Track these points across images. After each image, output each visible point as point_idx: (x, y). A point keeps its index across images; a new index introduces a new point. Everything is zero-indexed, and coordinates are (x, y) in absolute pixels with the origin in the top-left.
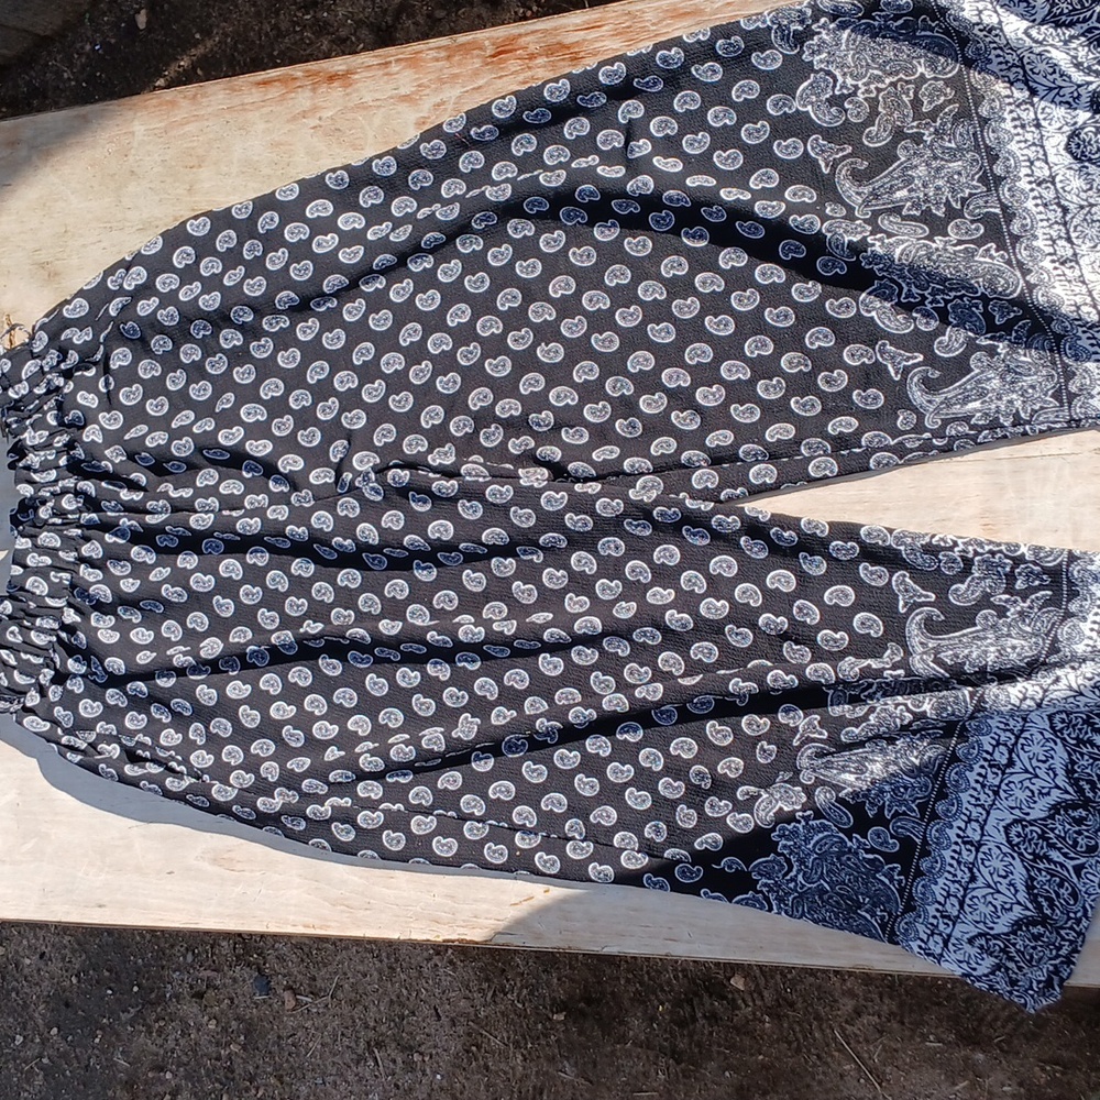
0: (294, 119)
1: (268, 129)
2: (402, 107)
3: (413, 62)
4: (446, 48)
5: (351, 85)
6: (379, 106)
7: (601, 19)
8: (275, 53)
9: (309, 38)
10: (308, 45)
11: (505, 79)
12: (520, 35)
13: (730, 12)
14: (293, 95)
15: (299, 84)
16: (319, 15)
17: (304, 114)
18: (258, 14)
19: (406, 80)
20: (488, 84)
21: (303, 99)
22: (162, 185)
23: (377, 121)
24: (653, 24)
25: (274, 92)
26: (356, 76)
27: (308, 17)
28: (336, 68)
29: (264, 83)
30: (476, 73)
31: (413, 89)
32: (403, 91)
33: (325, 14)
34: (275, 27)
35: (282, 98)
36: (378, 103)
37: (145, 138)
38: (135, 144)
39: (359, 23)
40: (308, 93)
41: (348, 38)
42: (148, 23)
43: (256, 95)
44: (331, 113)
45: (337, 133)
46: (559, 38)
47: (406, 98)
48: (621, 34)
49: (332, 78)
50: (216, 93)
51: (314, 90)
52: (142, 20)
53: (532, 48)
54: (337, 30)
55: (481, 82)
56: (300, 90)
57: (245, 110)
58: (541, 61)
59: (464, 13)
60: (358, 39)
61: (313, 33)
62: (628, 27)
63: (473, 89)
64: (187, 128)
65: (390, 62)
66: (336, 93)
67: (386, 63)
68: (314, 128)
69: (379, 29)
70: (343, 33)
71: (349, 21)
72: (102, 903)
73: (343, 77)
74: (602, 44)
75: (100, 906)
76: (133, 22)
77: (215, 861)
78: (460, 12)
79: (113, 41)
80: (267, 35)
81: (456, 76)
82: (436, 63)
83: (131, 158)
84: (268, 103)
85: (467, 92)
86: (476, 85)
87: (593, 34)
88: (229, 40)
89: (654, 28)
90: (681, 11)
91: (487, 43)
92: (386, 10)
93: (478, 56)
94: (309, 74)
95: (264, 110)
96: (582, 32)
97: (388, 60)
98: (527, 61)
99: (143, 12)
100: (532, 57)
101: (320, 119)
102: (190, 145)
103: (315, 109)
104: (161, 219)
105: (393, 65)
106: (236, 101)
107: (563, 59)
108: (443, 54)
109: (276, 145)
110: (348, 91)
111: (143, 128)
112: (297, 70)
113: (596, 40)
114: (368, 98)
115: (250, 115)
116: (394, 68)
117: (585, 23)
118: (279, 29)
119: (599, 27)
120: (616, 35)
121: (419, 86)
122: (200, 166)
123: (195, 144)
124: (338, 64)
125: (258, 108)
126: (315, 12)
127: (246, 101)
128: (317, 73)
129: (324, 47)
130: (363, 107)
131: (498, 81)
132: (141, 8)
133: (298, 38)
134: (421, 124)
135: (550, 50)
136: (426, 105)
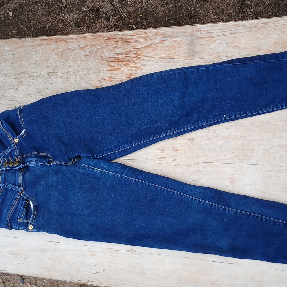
0: (50, 50)
1: (43, 52)
2: (81, 51)
3: (84, 39)
4: (95, 36)
5: (67, 43)
6: (74, 50)
7: (137, 33)
8: (47, 27)
10: (56, 25)
11: (109, 46)
12: (115, 35)
13: (173, 35)
14: (51, 44)
15: (52, 41)
16: (60, 18)
17: (53, 50)
18: (43, 16)
19: (82, 43)
20: (105, 47)
21: (53, 46)
22: (12, 64)
23: (73, 54)
24: (151, 36)
25: (45, 42)
26: (69, 41)
27: (57, 18)
28: (63, 38)
29: (43, 40)
30: (102, 44)
31: (84, 46)
32: (81, 46)
33: (62, 18)
35: (48, 44)
37: (8, 51)
38: (5, 52)
39: (70, 21)
40: (55, 44)
41: (67, 25)
42: (13, 15)
43: (40, 43)
44: (61, 50)
45: (62, 56)
46: (125, 37)
47: (82, 48)
48: (142, 38)
49: (62, 40)
50: (30, 41)
51: (57, 43)
52: (11, 14)
53: (118, 39)
55: (103, 46)
56: (53, 42)
57: (37, 46)
58: (120, 42)
59: (99, 21)
60: (70, 25)
61: (58, 22)
62: (144, 36)
63: (101, 48)
64: (20, 50)
65: (78, 38)
66: (63, 44)
67: (77, 38)
68: (56, 53)
69: (76, 23)
70: (66, 23)
71: (68, 20)
73: (65, 41)
74: (137, 40)
76: (8, 14)
77: (11, 254)
78: (98, 21)
79: (3, 19)
80: (45, 22)
81: (96, 44)
82: (91, 40)
83: (4, 56)
84: (43, 45)
85: (99, 48)
86: (102, 47)
87: (135, 37)
88: (35, 22)
89: (151, 37)
90: (159, 34)
91: (105, 36)
92: (78, 18)
93: (103, 39)
94: (55, 39)
95: (42, 47)
96: (132, 36)
97: (78, 37)
98: (116, 42)
100: (118, 41)
101: (58, 51)
102: (21, 54)
103: (56, 48)
104: (11, 74)
106: (35, 44)
107: (126, 43)
108: (93, 37)
109: (45, 57)
110: (66, 44)
111: (8, 48)
112: (52, 37)
113: (135, 39)
114: (72, 47)
115: (38, 48)
116: (80, 40)
117: (133, 33)
118: (48, 20)
119: (137, 35)
120: (141, 38)
121: (86, 45)
122: (23, 60)
123: (22, 54)
125: (40, 46)
127: (37, 44)
128: (58, 39)
129: (60, 26)
130: (70, 49)
131: (107, 47)
132: (11, 11)
133: (53, 23)
134: (86, 56)
135: (122, 40)
136: (88, 51)
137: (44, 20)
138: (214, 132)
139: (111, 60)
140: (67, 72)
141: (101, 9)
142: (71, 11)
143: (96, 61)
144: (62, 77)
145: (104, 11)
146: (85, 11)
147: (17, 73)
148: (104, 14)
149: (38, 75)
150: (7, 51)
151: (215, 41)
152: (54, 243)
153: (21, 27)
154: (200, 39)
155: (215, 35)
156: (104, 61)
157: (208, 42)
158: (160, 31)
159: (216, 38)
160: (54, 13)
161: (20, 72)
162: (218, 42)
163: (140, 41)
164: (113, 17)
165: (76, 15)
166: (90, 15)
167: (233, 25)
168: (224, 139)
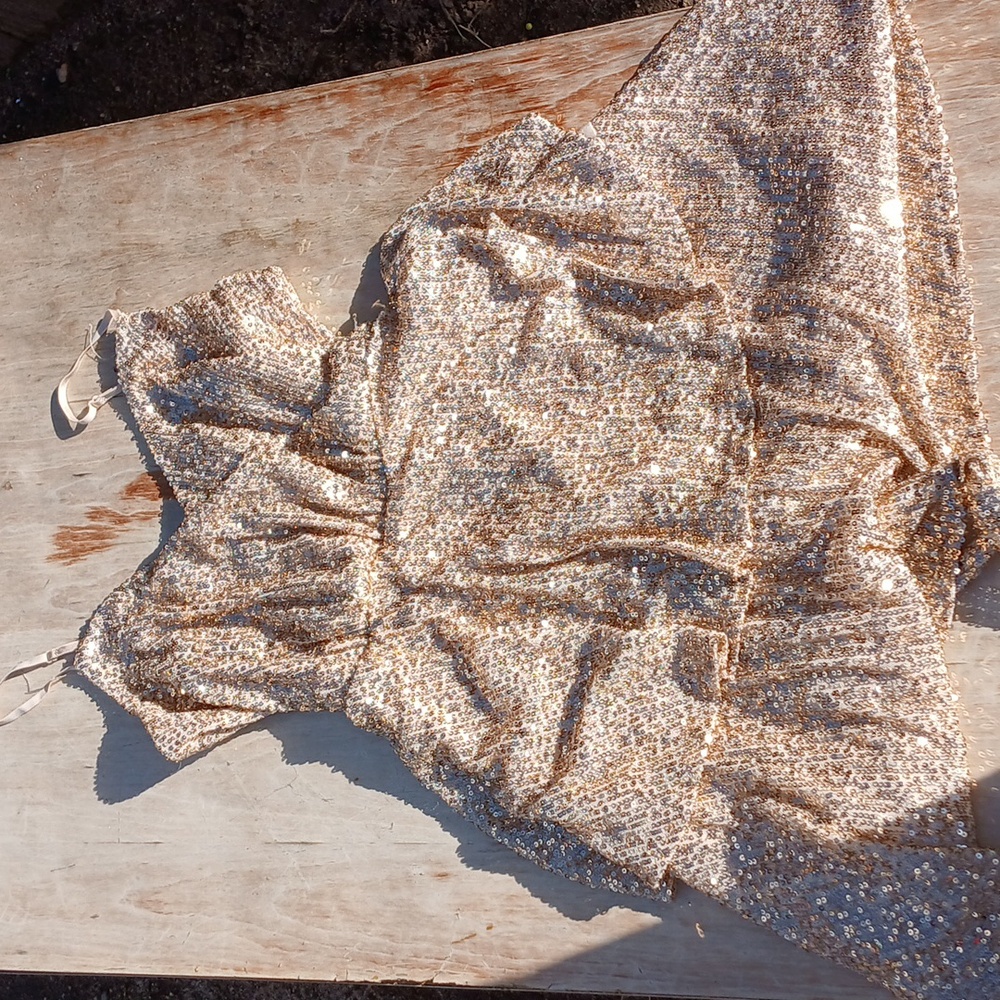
0: (227, 153)
1: (199, 164)
2: (336, 141)
3: (347, 96)
4: (381, 82)
5: (283, 120)
6: (313, 140)
7: (538, 52)
9: (228, 91)
11: (440, 112)
12: (456, 69)
14: (225, 130)
15: (230, 120)
16: (237, 69)
17: (236, 149)
18: (177, 67)
19: (339, 114)
20: (423, 116)
21: (235, 134)
22: (91, 221)
23: (310, 155)
24: (591, 56)
25: (206, 127)
26: (289, 111)
27: (227, 70)
28: (269, 103)
29: (196, 119)
30: (411, 107)
31: (347, 123)
32: (337, 125)
33: (244, 68)
34: (195, 80)
35: (214, 133)
36: (312, 137)
37: (74, 174)
38: (63, 181)
40: (240, 128)
42: (69, 76)
43: (187, 130)
44: (262, 148)
45: (270, 167)
46: (495, 70)
47: (339, 132)
48: (558, 65)
49: (264, 113)
50: (147, 129)
51: (246, 125)
53: (469, 81)
54: (255, 83)
55: (416, 115)
56: (232, 124)
57: (175, 145)
58: (476, 93)
61: (232, 86)
63: (408, 122)
64: (116, 164)
65: (324, 97)
66: (269, 126)
67: (320, 97)
68: (246, 162)
71: (267, 74)
72: (22, 949)
73: (277, 112)
74: (538, 76)
75: (21, 953)
77: (141, 904)
78: (377, 64)
79: (33, 94)
81: (390, 109)
82: (371, 97)
83: (59, 194)
84: (199, 138)
85: (401, 125)
86: (411, 118)
87: (529, 67)
88: (149, 92)
89: (592, 59)
90: (619, 43)
91: (422, 76)
92: (304, 63)
93: (413, 90)
94: (241, 110)
95: (195, 146)
96: (518, 65)
97: (321, 94)
98: (462, 94)
99: (64, 66)
100: (468, 89)
101: (252, 153)
102: (120, 180)
103: (247, 143)
104: (89, 254)
105: (327, 99)
106: (167, 137)
107: (500, 92)
108: (377, 88)
109: (206, 179)
110: (281, 125)
111: (71, 165)
112: (229, 106)
113: (532, 72)
114: (301, 132)
115: (181, 151)
116: (328, 103)
117: (522, 55)
118: (198, 82)
119: (535, 59)
120: (553, 67)
121: (352, 119)
122: (129, 202)
123: (125, 179)
124: (271, 100)
125: (188, 144)
126: (234, 66)
127: (177, 137)
128: (249, 109)
130: (297, 141)
131: (433, 114)
132: (61, 63)
134: (355, 156)
135: (485, 83)
136: (361, 138)
137: (180, 81)
139: (451, 161)
140: (291, 223)
141: (385, 22)
142: (277, 40)
143: (395, 170)
144: (273, 244)
145: (394, 29)
146: (325, 37)
147: (111, 247)
148: (394, 38)
149: (186, 247)
150: (68, 175)
152: (296, 848)
153: (102, 115)
156: (425, 167)
158: (624, 32)
161: (123, 245)
163: (551, 78)
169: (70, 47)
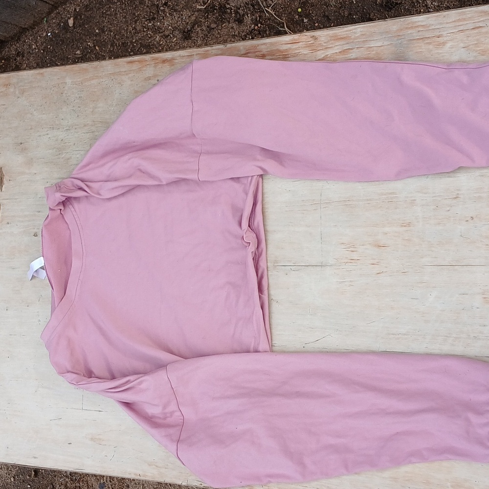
0: (145, 80)
1: (132, 84)
3: (205, 56)
4: (221, 49)
5: (173, 65)
7: (298, 39)
8: (134, 41)
9: (150, 35)
10: (150, 38)
12: (258, 45)
13: (364, 38)
14: (145, 69)
15: (148, 63)
16: (155, 24)
17: (149, 78)
18: (126, 22)
21: (150, 71)
22: (79, 109)
25: (135, 67)
26: (176, 61)
27: (150, 24)
28: (167, 57)
29: (131, 62)
33: (159, 24)
34: (135, 28)
35: (140, 69)
37: (72, 86)
38: (67, 88)
39: (175, 29)
40: (152, 68)
41: (169, 35)
42: (74, 23)
43: (127, 67)
46: (277, 47)
48: (309, 46)
49: (164, 61)
51: (155, 66)
52: (71, 22)
53: (265, 51)
54: (164, 31)
56: (148, 66)
57: (120, 74)
59: (225, 26)
60: (174, 36)
61: (152, 32)
62: (312, 44)
64: (92, 82)
65: (193, 55)
66: (166, 68)
67: (191, 55)
69: (184, 32)
70: (167, 33)
71: (170, 27)
72: (35, 456)
73: (171, 61)
74: (299, 51)
75: (35, 458)
76: (66, 23)
77: (92, 439)
78: (223, 25)
79: (57, 32)
80: (130, 32)
83: (64, 95)
84: (132, 72)
87: (295, 46)
88: (112, 33)
89: (324, 44)
90: (339, 37)
91: (242, 48)
92: (188, 23)
93: (237, 54)
94: (153, 59)
95: (130, 75)
96: (289, 45)
99: (72, 19)
102: (93, 90)
103: (155, 76)
104: (77, 125)
105: (195, 56)
106: (117, 70)
107: (279, 58)
108: (220, 52)
110: (172, 68)
111: (70, 81)
112: (147, 57)
113: (296, 49)
115: (123, 77)
117: (291, 40)
118: (136, 29)
119: (298, 43)
120: (306, 47)
122: (98, 101)
123: (96, 90)
124: (168, 55)
125: (127, 74)
126: (154, 22)
127: (122, 70)
128: (157, 59)
129: (157, 39)
132: (71, 17)
133: (145, 34)
135: (272, 53)
137: (127, 29)
138: (448, 209)
141: (228, 4)
142: (176, 11)
145: (233, 8)
146: (200, 10)
147: (88, 122)
148: (233, 12)
150: (69, 85)
151: (444, 44)
153: (89, 44)
154: (415, 41)
155: (443, 33)
157: (431, 47)
158: (341, 32)
159: (445, 39)
160: (146, 16)
161: (94, 121)
162: (449, 45)
163: (305, 53)
164: (248, 17)
165: (184, 18)
166: (207, 16)
167: (476, 12)
168: (467, 221)
169: (75, 9)
